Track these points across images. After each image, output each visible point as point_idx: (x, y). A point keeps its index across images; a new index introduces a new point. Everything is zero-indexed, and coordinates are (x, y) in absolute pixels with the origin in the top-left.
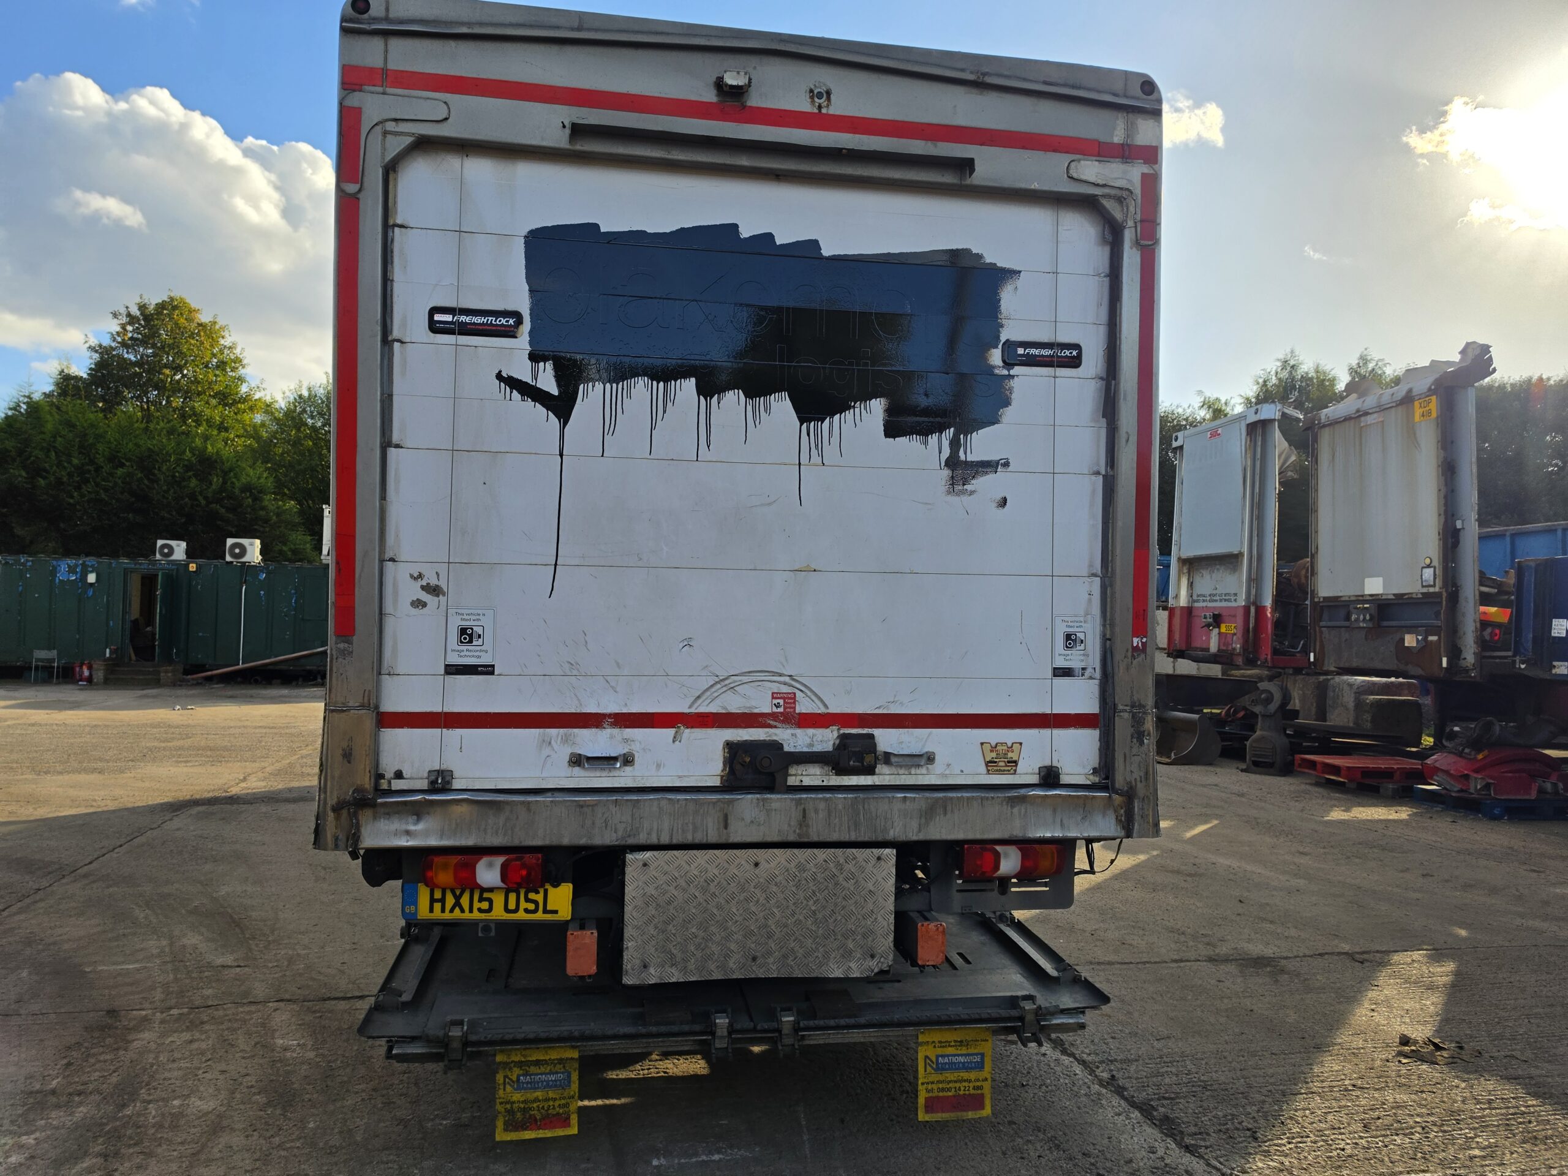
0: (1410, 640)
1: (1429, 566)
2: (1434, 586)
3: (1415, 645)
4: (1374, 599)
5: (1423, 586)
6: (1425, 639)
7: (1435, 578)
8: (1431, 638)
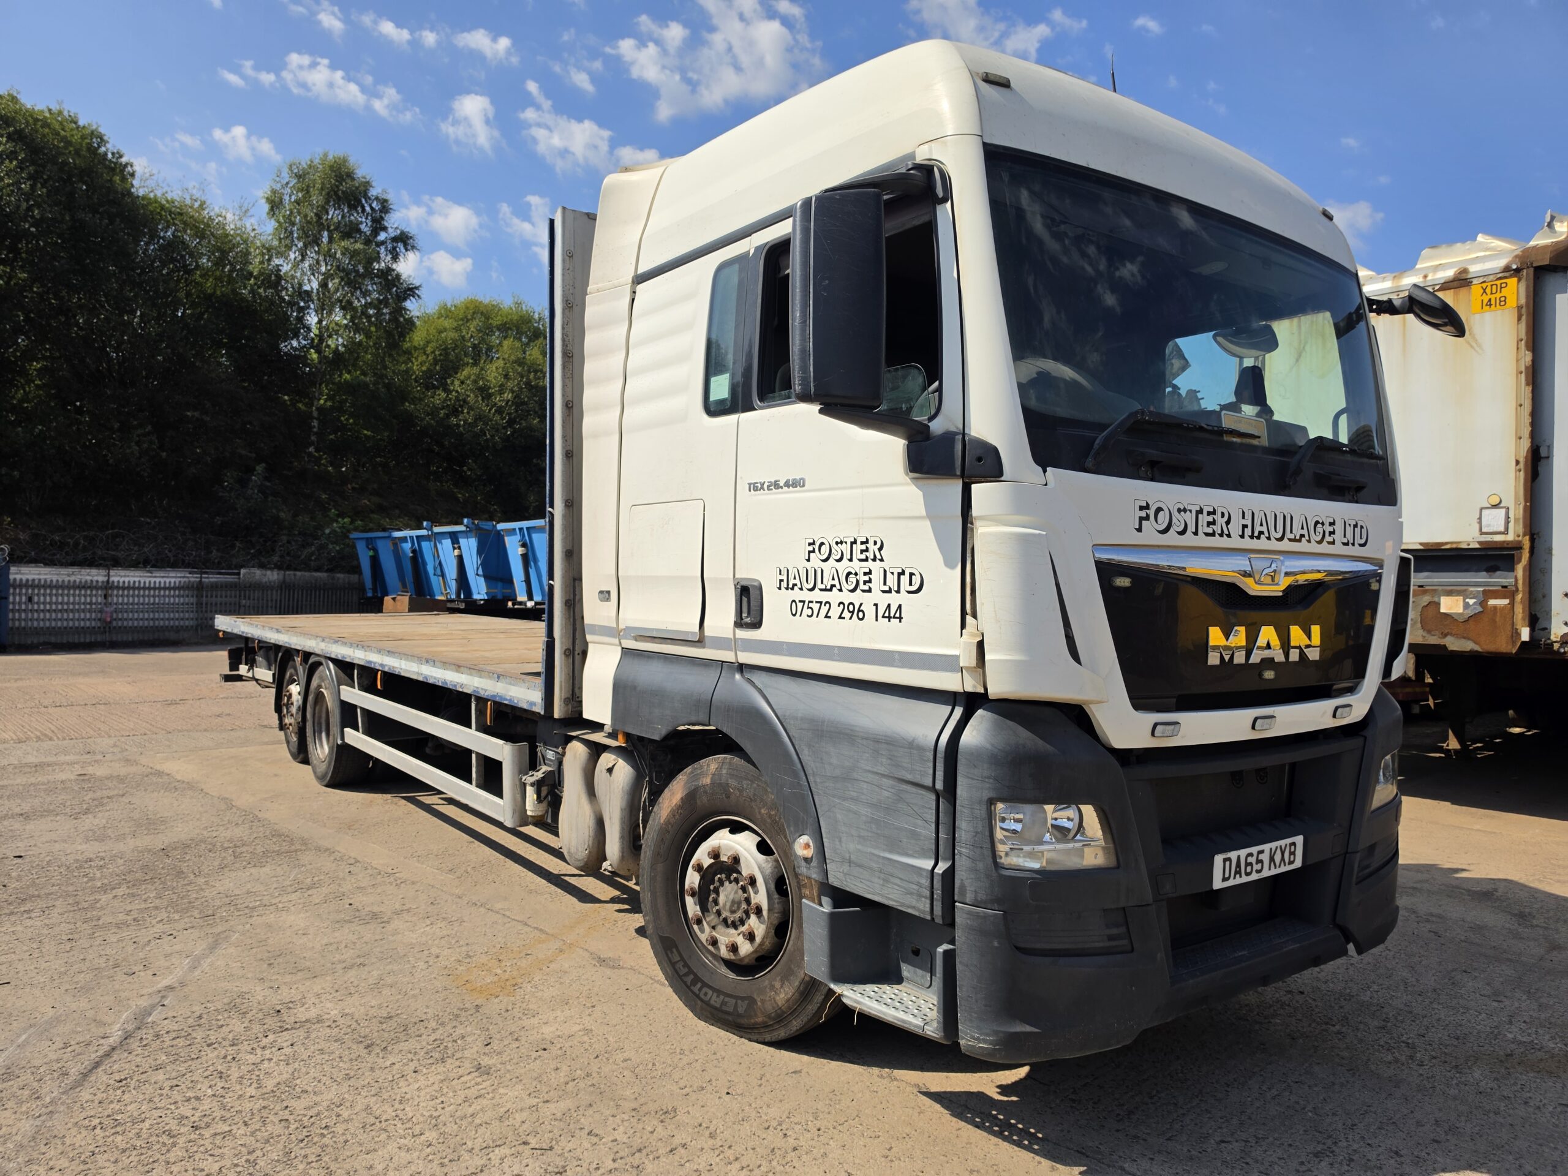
0: (1450, 604)
1: (1495, 506)
2: (1506, 532)
3: (1460, 610)
5: (1482, 533)
6: (1483, 603)
7: (1507, 522)
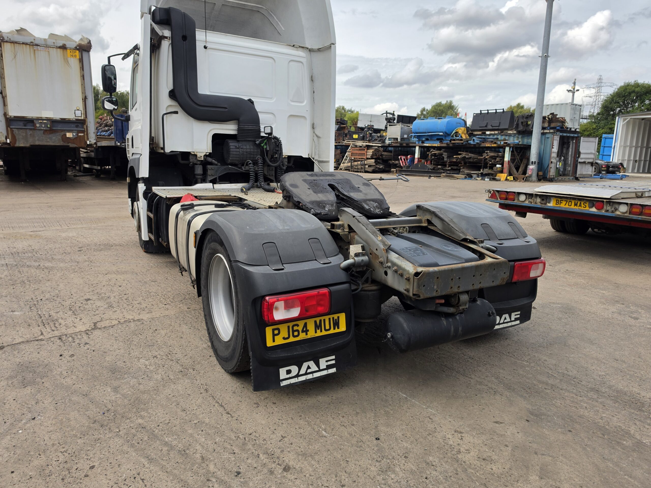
0: (69, 135)
1: (78, 110)
2: (81, 117)
3: (72, 136)
4: (48, 119)
6: (77, 135)
7: (81, 113)
8: (80, 134)
